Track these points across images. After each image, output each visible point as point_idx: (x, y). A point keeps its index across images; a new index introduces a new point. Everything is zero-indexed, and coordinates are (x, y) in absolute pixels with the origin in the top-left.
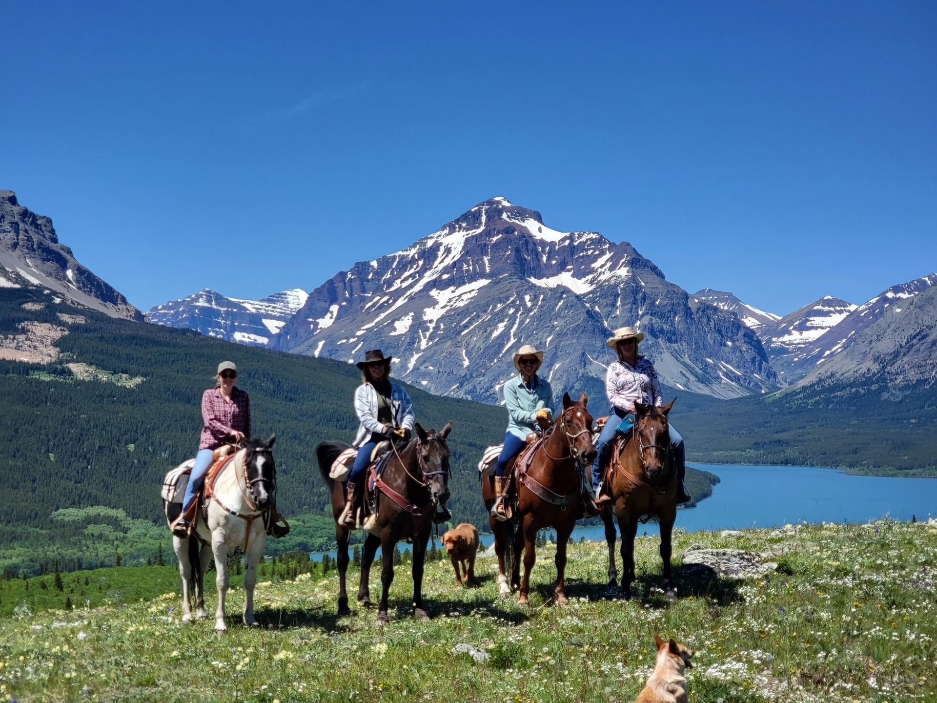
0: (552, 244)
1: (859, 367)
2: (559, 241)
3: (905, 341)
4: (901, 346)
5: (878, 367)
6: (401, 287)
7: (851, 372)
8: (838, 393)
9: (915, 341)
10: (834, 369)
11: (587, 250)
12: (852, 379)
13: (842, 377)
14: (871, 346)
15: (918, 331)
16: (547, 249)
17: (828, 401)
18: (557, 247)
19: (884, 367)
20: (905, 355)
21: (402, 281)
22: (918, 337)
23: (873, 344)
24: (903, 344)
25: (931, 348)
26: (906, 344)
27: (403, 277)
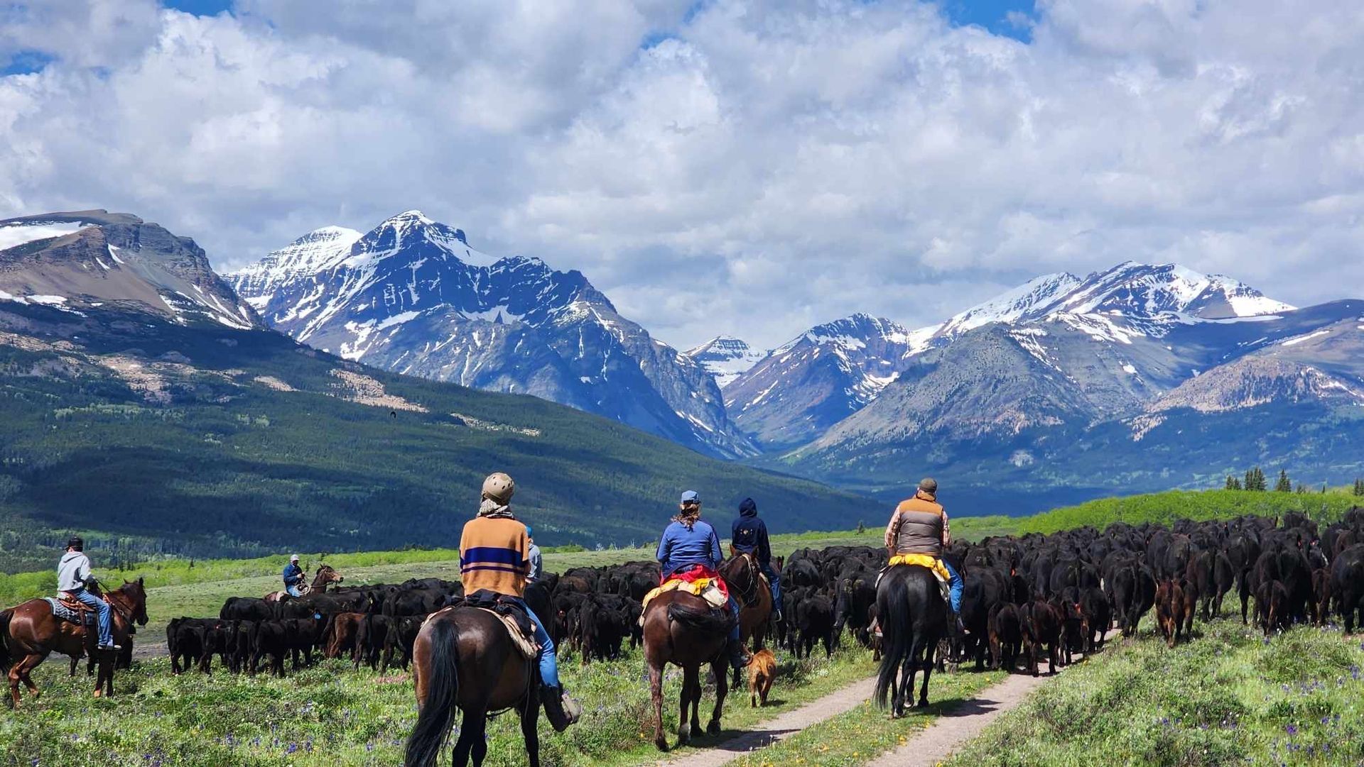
0: (483, 270)
1: (895, 425)
2: (492, 267)
3: (944, 398)
4: (940, 403)
5: (916, 426)
6: (297, 317)
7: (886, 431)
8: (877, 454)
9: (955, 398)
10: (861, 427)
11: (526, 279)
12: (889, 439)
13: (876, 437)
14: (903, 402)
15: (957, 386)
16: (478, 276)
17: (867, 463)
18: (489, 274)
19: (923, 427)
20: (945, 413)
21: (298, 310)
22: (959, 394)
23: (905, 400)
24: (943, 400)
25: (974, 405)
26: (946, 401)
27: (299, 305)
